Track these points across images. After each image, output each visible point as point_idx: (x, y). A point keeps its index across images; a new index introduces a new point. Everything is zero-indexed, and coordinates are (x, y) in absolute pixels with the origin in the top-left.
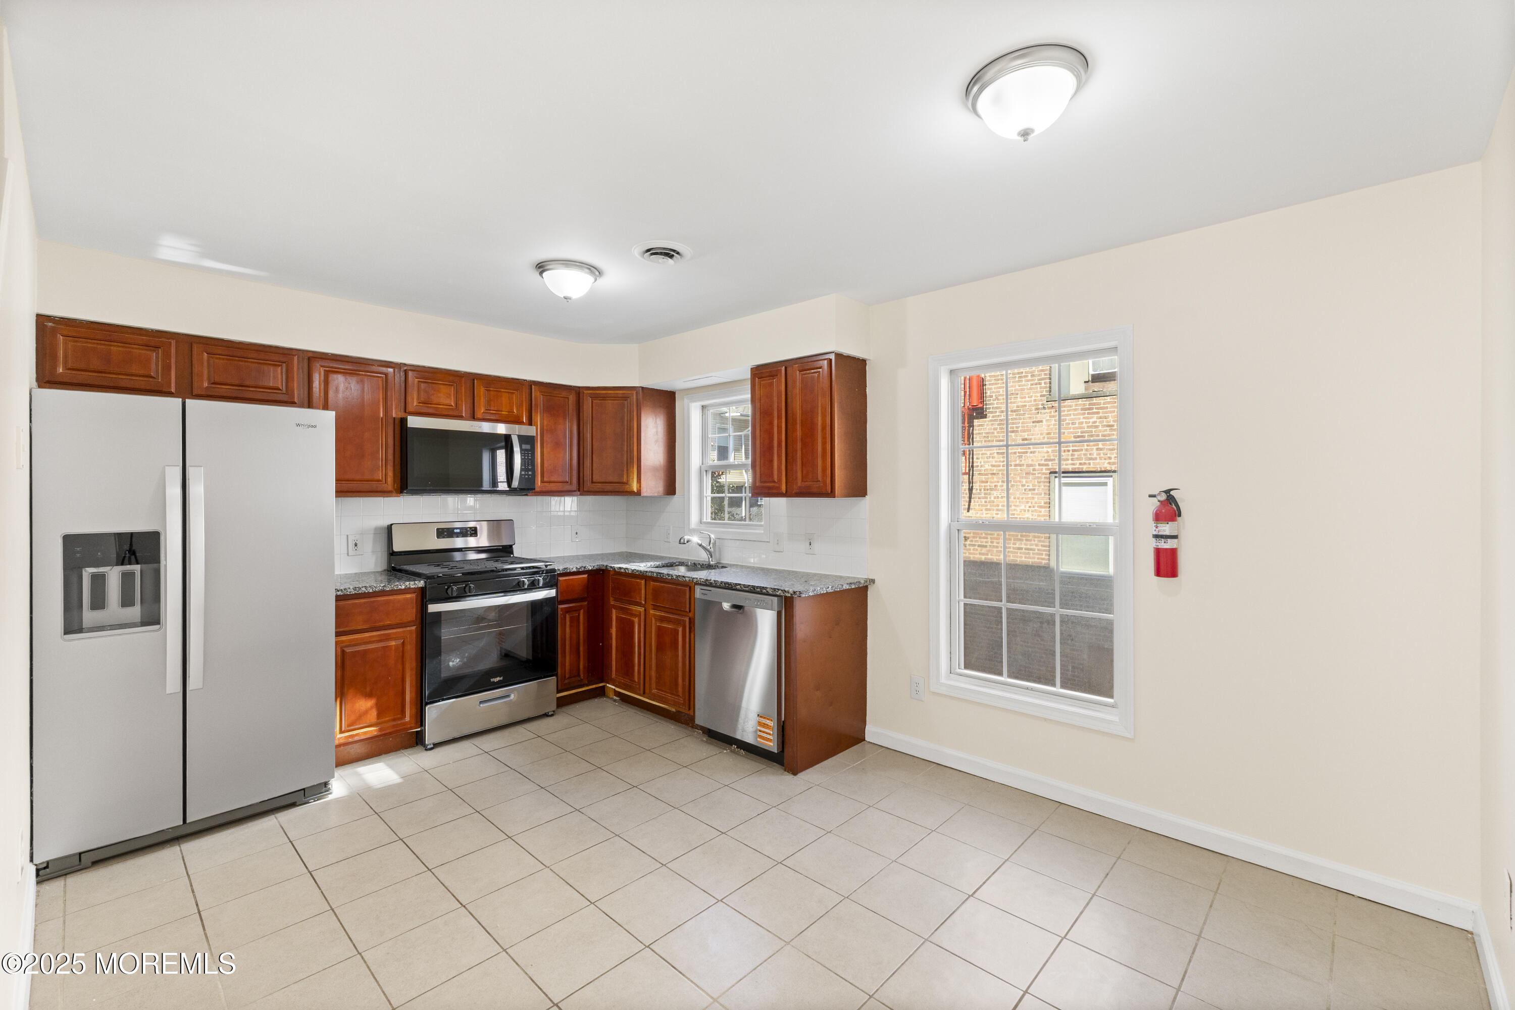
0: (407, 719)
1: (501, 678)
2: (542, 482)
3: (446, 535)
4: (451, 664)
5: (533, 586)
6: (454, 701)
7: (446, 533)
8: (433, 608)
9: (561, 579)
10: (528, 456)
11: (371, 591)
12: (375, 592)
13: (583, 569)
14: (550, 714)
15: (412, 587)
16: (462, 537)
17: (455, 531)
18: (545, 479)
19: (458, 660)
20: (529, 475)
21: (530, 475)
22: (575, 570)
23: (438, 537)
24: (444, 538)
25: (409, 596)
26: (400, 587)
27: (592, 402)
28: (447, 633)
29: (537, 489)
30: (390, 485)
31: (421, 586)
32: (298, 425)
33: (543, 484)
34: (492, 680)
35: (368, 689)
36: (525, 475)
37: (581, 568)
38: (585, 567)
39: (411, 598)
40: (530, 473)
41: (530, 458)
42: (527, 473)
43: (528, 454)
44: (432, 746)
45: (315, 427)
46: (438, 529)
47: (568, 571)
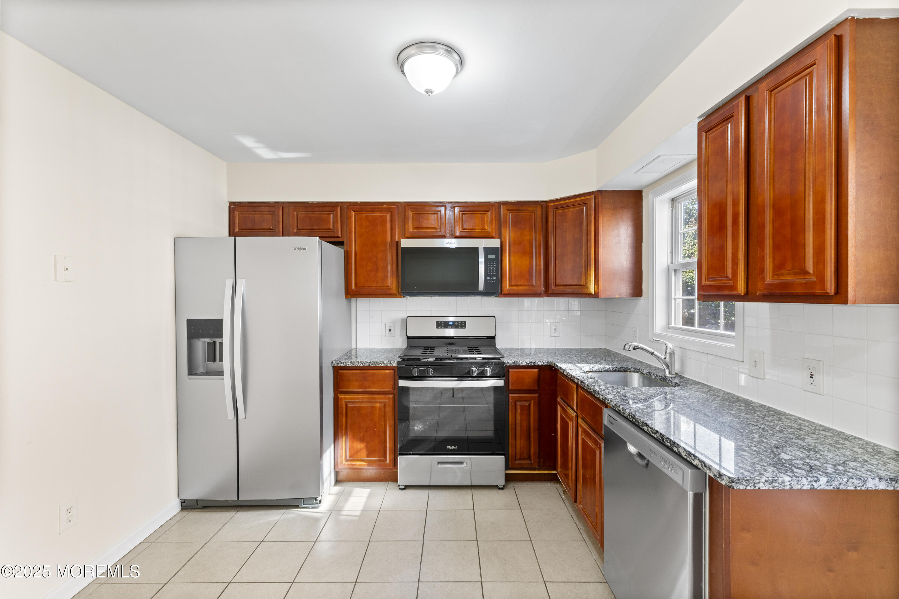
0: (388, 462)
1: (456, 448)
2: (510, 286)
3: (443, 326)
4: (416, 428)
5: (482, 376)
6: (417, 458)
7: (443, 325)
8: (402, 383)
9: (511, 371)
10: (493, 264)
11: (361, 365)
12: (364, 366)
13: (532, 364)
14: (500, 487)
15: (389, 365)
16: (455, 328)
17: (450, 323)
18: (513, 283)
19: (421, 426)
20: (493, 280)
21: (495, 280)
22: (524, 364)
23: (437, 327)
24: (441, 328)
25: (388, 372)
26: (380, 364)
27: (556, 212)
28: (413, 403)
29: (505, 292)
30: (394, 290)
31: (395, 365)
32: (295, 249)
33: (511, 287)
34: (448, 447)
35: (362, 435)
36: (490, 280)
37: (530, 363)
38: (534, 363)
39: (389, 373)
40: (495, 278)
41: (495, 265)
42: (492, 278)
43: (490, 262)
44: (403, 487)
45: (305, 249)
46: (437, 322)
47: (518, 364)
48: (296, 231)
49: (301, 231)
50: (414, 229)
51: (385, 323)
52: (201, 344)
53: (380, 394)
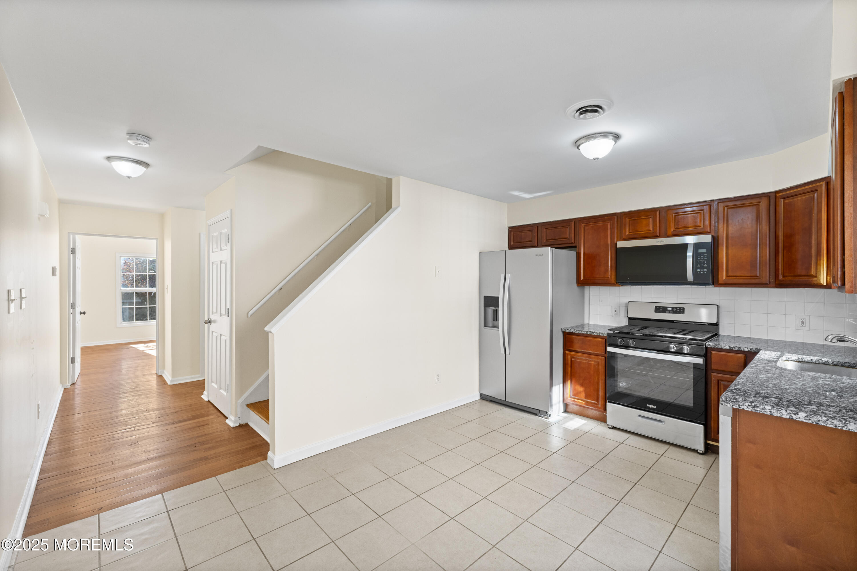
0: (600, 405)
1: (655, 407)
2: (727, 276)
3: (661, 311)
4: (621, 384)
5: (679, 353)
6: (622, 407)
7: (661, 310)
8: (610, 349)
9: (713, 352)
10: (704, 258)
11: (581, 333)
12: (583, 334)
13: (737, 349)
14: (699, 451)
15: (601, 335)
16: (673, 313)
17: (668, 309)
18: (730, 274)
19: (625, 384)
20: (704, 272)
21: (705, 271)
22: (727, 347)
23: (656, 312)
24: (659, 312)
25: (600, 340)
26: (595, 334)
27: (784, 202)
28: (620, 365)
29: (720, 282)
30: (613, 279)
31: (605, 335)
32: (536, 255)
33: (728, 278)
34: (648, 405)
35: (581, 382)
36: (700, 272)
37: (734, 347)
38: (739, 348)
39: (601, 341)
40: (705, 270)
41: (705, 258)
42: (702, 270)
43: (700, 256)
44: (611, 427)
45: (542, 255)
46: (656, 307)
47: (720, 347)
48: (545, 241)
49: (548, 241)
50: (630, 232)
51: (612, 306)
52: (490, 310)
53: (595, 355)
